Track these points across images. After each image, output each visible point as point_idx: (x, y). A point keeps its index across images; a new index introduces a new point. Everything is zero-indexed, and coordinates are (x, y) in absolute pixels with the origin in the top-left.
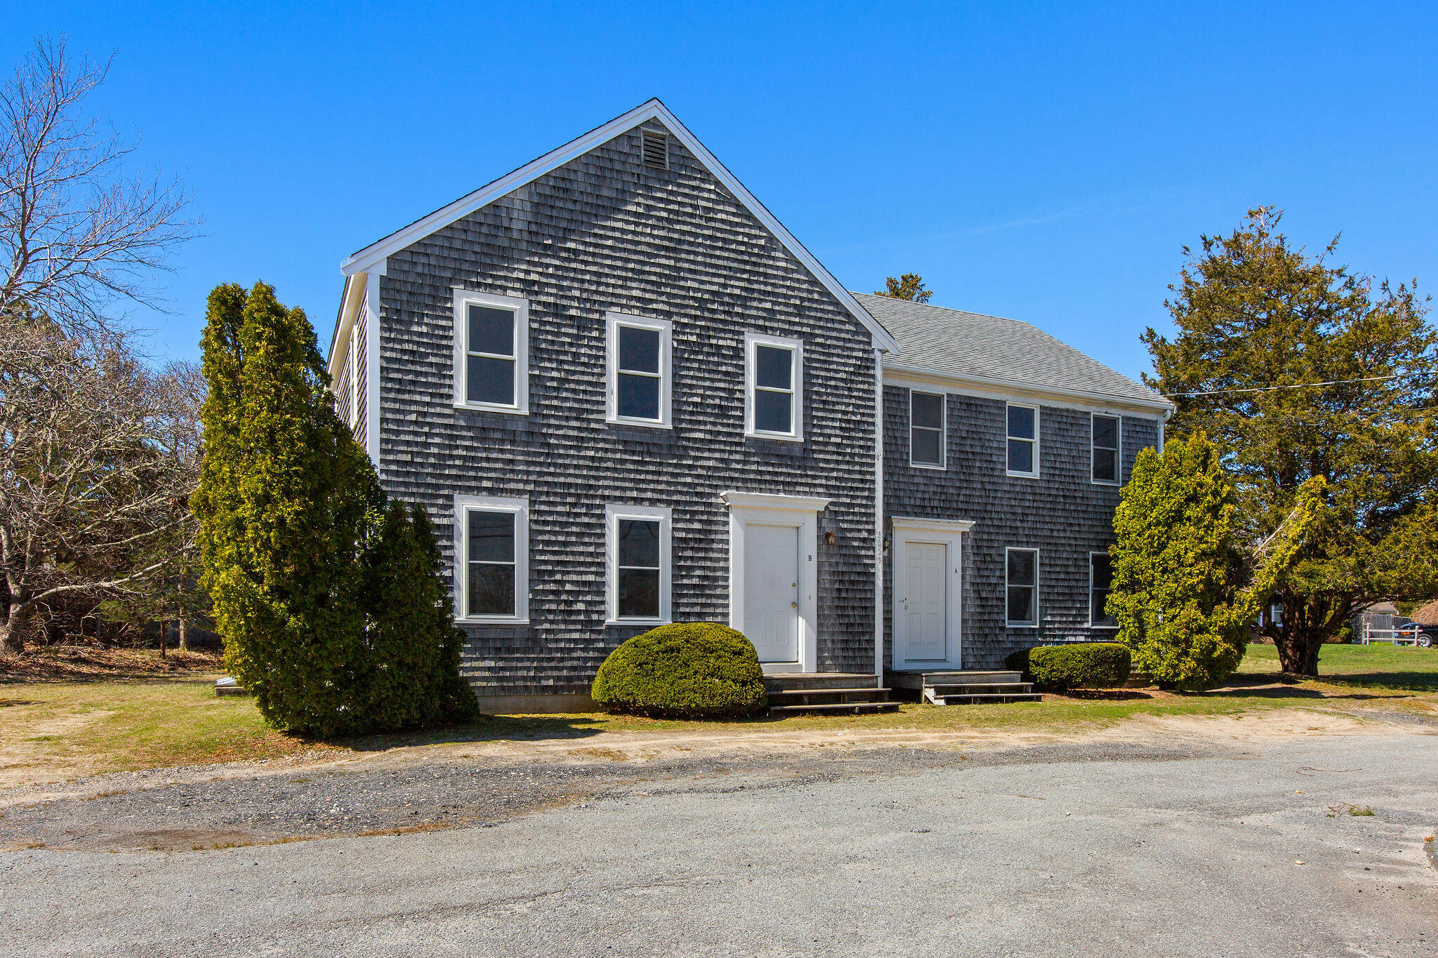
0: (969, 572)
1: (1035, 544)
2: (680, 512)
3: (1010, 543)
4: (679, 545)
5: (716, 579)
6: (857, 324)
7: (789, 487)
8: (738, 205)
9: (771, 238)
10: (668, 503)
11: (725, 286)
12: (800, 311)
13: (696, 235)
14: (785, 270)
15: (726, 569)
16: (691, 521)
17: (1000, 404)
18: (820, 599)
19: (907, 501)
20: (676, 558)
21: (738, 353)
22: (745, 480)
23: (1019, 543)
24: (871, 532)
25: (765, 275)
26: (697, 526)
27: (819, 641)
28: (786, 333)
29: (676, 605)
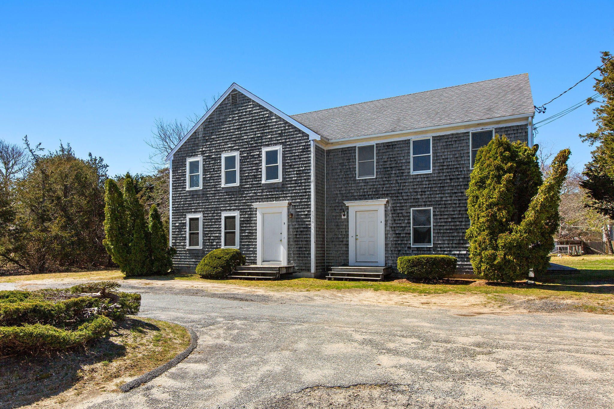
0: (389, 222)
1: (429, 206)
2: (242, 212)
3: (414, 206)
4: (242, 222)
5: (253, 233)
6: (303, 133)
7: (277, 199)
8: (260, 106)
9: (271, 113)
10: (239, 209)
11: (256, 134)
12: (281, 135)
13: (247, 121)
14: (276, 122)
15: (256, 230)
16: (245, 214)
17: (407, 142)
18: (289, 238)
19: (355, 194)
20: (241, 227)
21: (259, 156)
22: (262, 199)
23: (419, 206)
24: (309, 211)
25: (269, 126)
26: (247, 216)
27: (288, 254)
28: (275, 144)
29: (241, 242)
